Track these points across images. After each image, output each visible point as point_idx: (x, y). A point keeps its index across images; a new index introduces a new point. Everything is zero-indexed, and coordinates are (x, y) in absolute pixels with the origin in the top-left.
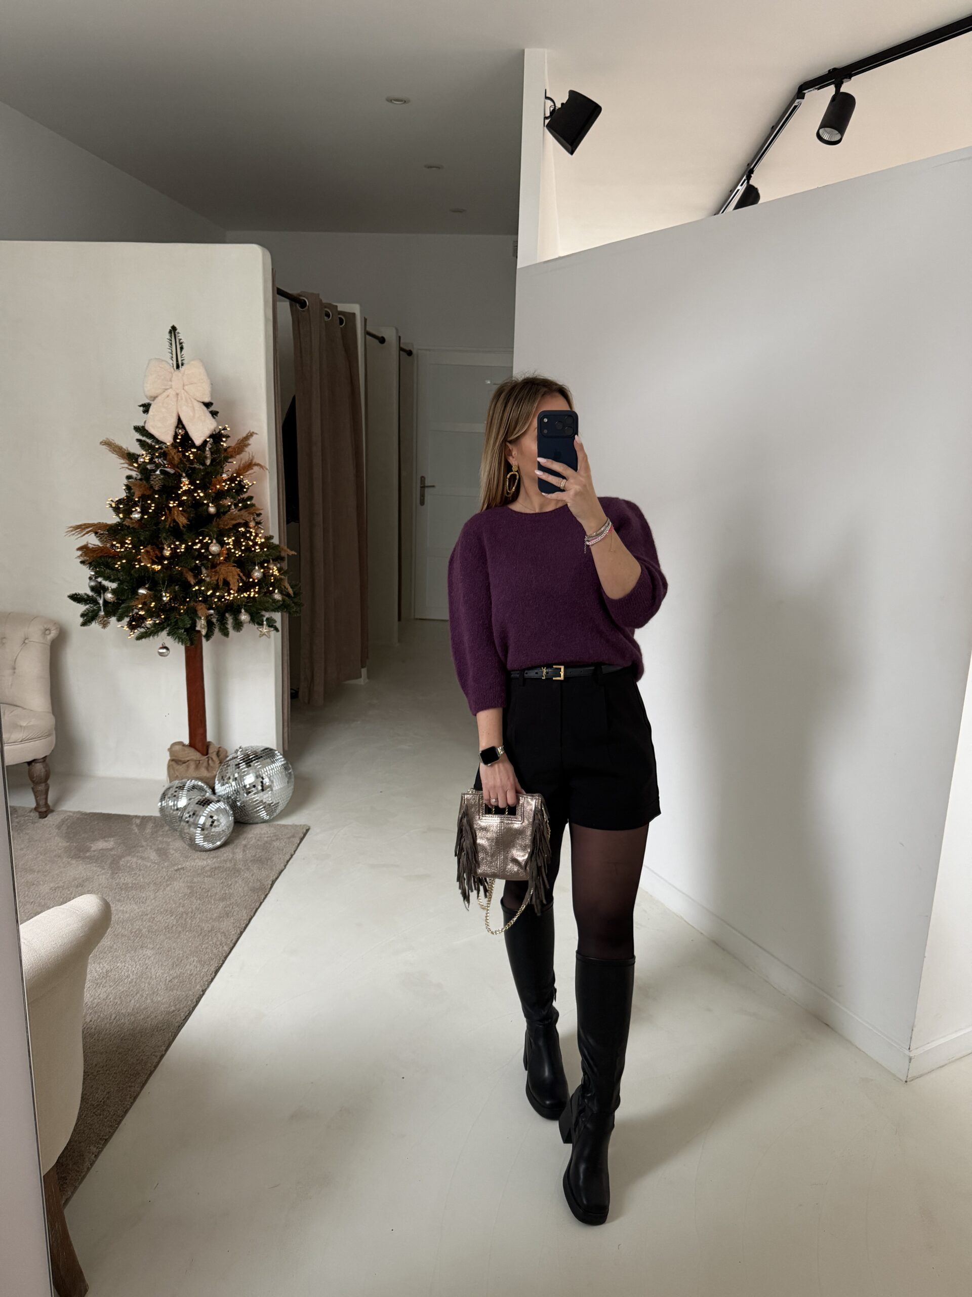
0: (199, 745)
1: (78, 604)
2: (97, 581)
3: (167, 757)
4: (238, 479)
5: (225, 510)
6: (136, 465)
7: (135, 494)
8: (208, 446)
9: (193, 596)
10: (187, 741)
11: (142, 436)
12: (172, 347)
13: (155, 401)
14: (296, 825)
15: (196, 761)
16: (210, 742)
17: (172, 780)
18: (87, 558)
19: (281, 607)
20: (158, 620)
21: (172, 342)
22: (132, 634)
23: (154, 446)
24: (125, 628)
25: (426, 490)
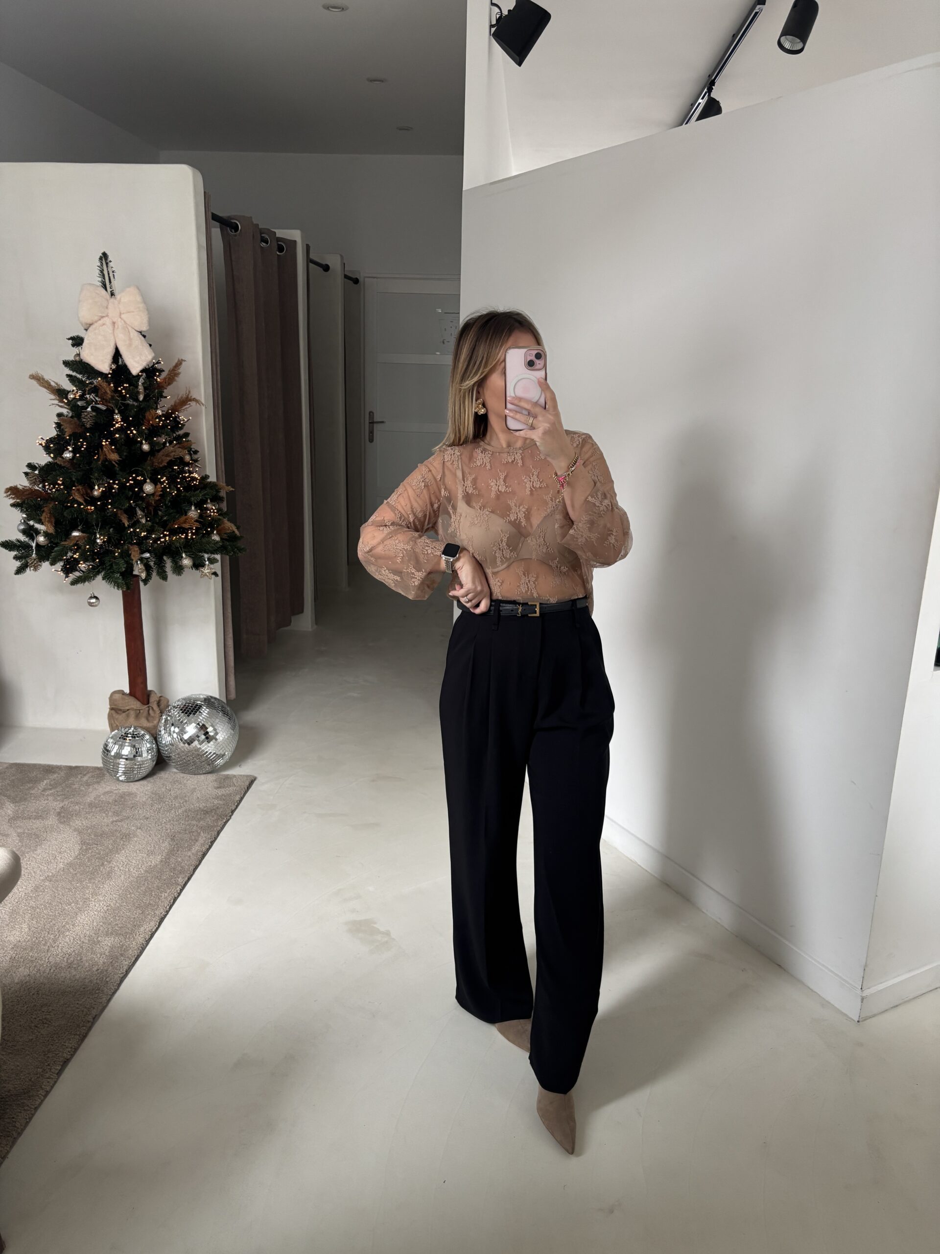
0: (139, 694)
1: (11, 551)
2: (28, 524)
3: (107, 706)
4: (173, 415)
5: (159, 448)
6: (66, 401)
7: (66, 432)
8: (141, 381)
9: (127, 538)
10: (127, 691)
11: (72, 372)
12: (104, 275)
13: (90, 329)
14: (241, 775)
15: (136, 710)
16: (151, 691)
17: (112, 730)
18: (18, 501)
19: (221, 549)
20: (92, 564)
21: (103, 270)
22: (66, 579)
23: (85, 381)
24: (59, 572)
25: (377, 427)
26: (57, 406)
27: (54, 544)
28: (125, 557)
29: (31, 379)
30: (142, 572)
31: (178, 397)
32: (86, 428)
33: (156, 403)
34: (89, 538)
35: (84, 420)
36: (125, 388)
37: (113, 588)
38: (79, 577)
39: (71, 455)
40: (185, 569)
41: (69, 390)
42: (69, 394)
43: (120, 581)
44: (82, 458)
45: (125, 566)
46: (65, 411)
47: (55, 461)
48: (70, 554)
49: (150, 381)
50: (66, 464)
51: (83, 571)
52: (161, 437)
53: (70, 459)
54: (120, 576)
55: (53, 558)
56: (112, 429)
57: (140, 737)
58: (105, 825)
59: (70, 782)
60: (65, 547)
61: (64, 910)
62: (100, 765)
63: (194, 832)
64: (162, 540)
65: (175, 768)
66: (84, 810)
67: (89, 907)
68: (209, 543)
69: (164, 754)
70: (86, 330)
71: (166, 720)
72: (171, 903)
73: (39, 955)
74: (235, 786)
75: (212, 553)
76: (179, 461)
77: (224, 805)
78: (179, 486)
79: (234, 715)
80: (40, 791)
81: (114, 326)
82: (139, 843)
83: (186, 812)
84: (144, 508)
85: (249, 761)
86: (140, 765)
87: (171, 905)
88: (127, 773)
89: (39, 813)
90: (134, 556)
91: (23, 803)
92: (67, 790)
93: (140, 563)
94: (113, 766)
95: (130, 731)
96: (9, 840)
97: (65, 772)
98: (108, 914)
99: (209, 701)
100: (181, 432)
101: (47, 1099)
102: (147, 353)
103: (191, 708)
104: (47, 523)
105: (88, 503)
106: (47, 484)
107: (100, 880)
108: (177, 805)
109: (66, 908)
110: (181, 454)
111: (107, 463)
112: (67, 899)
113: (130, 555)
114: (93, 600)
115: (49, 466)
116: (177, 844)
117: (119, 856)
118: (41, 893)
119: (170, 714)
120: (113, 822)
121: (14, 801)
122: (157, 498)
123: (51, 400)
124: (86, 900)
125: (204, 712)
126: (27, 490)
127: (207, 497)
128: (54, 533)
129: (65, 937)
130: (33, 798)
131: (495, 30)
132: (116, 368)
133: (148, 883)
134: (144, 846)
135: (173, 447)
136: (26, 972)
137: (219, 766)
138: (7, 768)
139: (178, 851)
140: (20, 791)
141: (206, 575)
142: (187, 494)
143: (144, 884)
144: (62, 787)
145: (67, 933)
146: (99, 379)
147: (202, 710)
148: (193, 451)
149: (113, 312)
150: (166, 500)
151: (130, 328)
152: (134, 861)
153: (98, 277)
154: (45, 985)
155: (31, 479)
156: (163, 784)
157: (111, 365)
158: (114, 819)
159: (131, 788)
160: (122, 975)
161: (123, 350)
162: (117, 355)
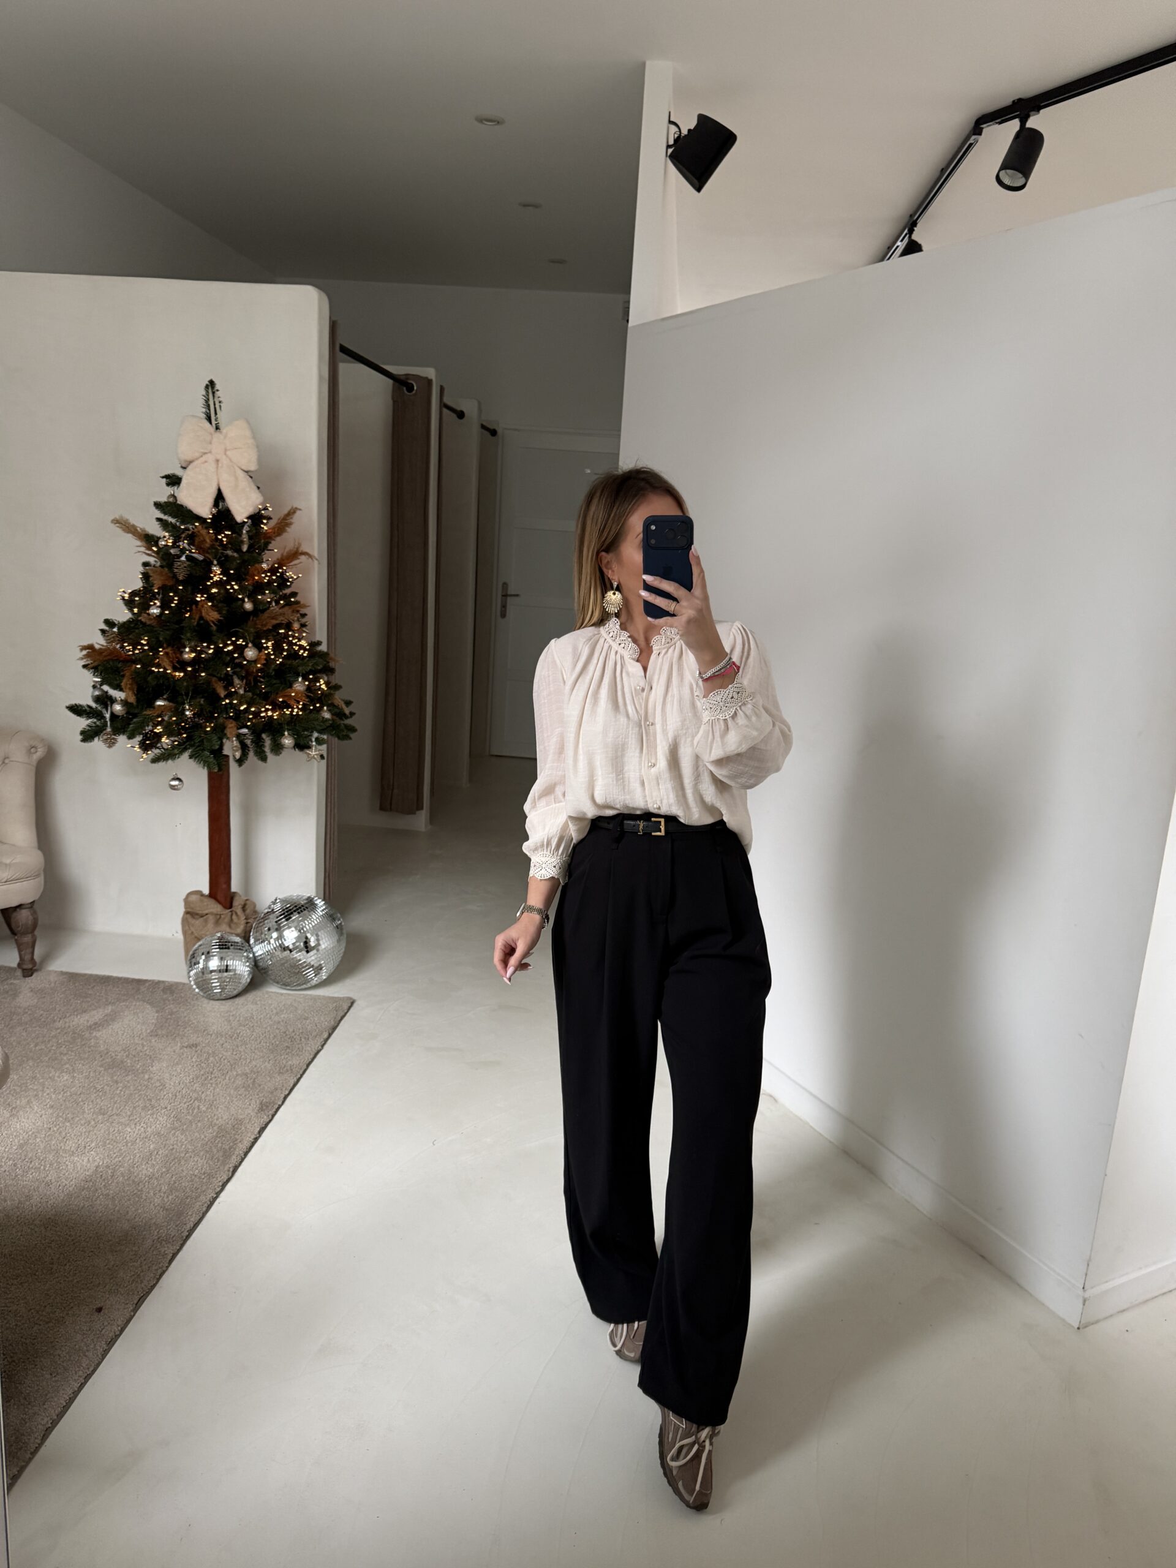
0: (220, 896)
1: (78, 718)
2: (102, 690)
3: (181, 910)
4: (280, 571)
5: (264, 607)
6: (155, 549)
7: (154, 584)
8: (246, 529)
9: (222, 711)
10: (206, 891)
11: (163, 515)
12: (208, 406)
13: (190, 467)
14: (337, 997)
15: (216, 914)
16: (235, 893)
18: (92, 661)
19: (330, 728)
20: (176, 739)
21: (208, 399)
22: (145, 756)
23: (180, 526)
24: (136, 749)
25: (509, 599)
26: (144, 554)
27: (135, 712)
28: (218, 733)
29: (115, 523)
30: (236, 751)
31: (285, 548)
32: (178, 580)
33: (260, 554)
34: (177, 709)
35: (176, 570)
36: (226, 536)
37: (202, 769)
38: (162, 755)
39: (158, 611)
40: (285, 749)
41: (159, 536)
42: (160, 540)
44: (171, 616)
45: (219, 742)
46: (152, 560)
47: (140, 618)
48: (150, 728)
49: (256, 529)
51: (163, 748)
52: (265, 595)
53: (157, 616)
54: (208, 754)
55: (132, 730)
56: (209, 583)
60: (146, 718)
64: (263, 715)
68: (317, 721)
70: (184, 468)
74: (330, 1009)
75: (320, 732)
78: (285, 654)
81: (218, 464)
84: (242, 676)
85: (348, 980)
90: (229, 732)
93: (236, 740)
100: (287, 591)
102: (254, 497)
104: (127, 690)
105: (176, 668)
106: (126, 644)
110: (288, 617)
111: (202, 622)
114: (176, 783)
115: (129, 621)
122: (260, 666)
123: (137, 546)
126: (105, 650)
127: (316, 667)
128: (134, 702)
131: (673, 152)
132: (216, 513)
135: (279, 608)
141: (313, 757)
142: (294, 663)
146: (197, 524)
148: (302, 614)
149: (217, 449)
150: (268, 669)
151: (237, 468)
153: (202, 407)
155: (110, 637)
157: (212, 509)
161: (226, 493)
162: (219, 497)
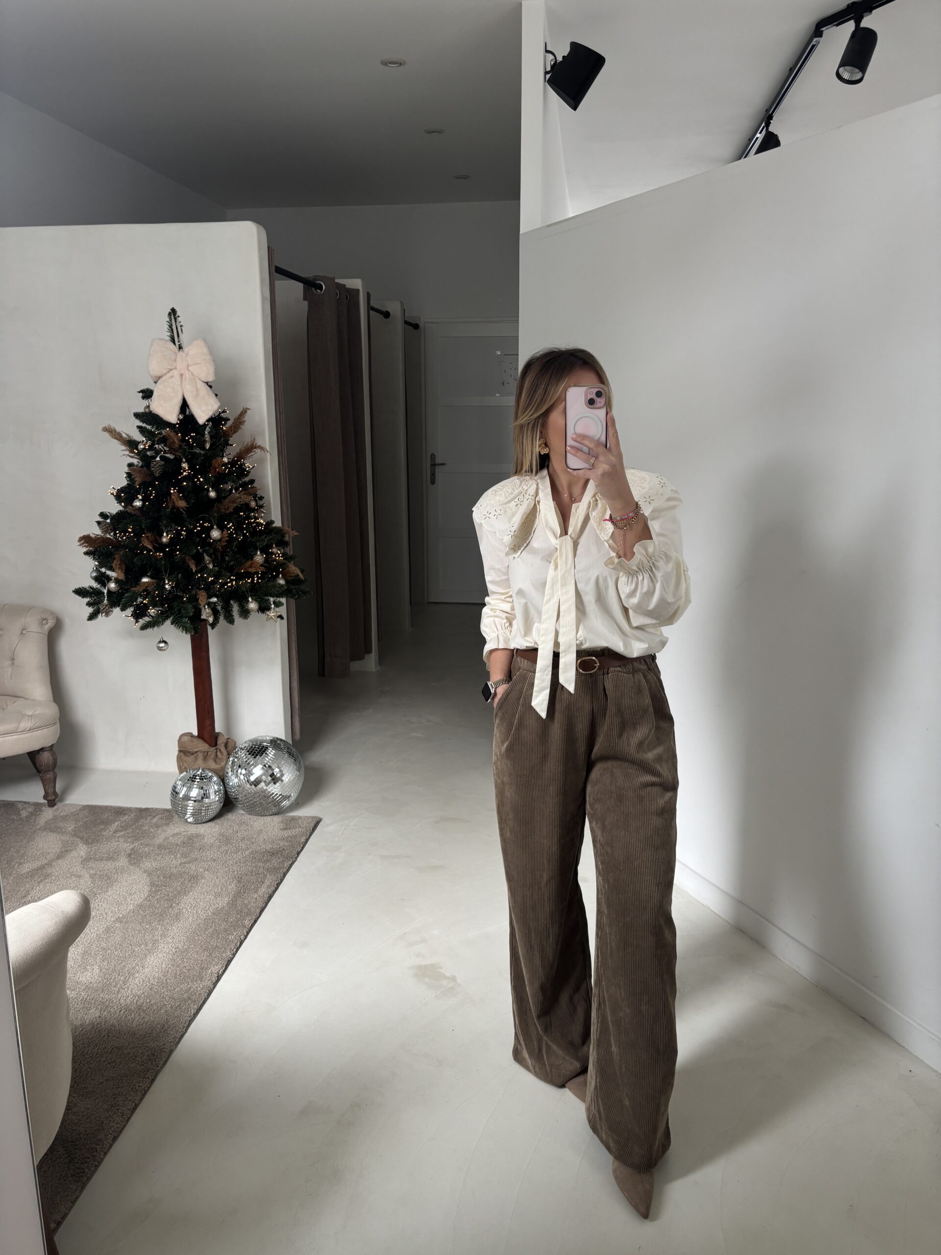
0: (207, 736)
1: (83, 598)
2: (100, 571)
3: (175, 749)
4: (239, 463)
5: (225, 495)
6: (136, 452)
7: (136, 481)
8: (207, 430)
9: (195, 583)
10: (195, 733)
11: (142, 423)
12: (172, 330)
13: (159, 381)
14: (307, 817)
15: (204, 752)
16: (218, 733)
17: (181, 772)
18: (91, 549)
19: (286, 592)
20: (161, 609)
21: (172, 325)
22: (137, 624)
23: (154, 432)
24: (130, 618)
25: (437, 468)
26: (128, 457)
27: (125, 590)
28: (193, 602)
29: (105, 431)
30: (209, 616)
31: (244, 443)
32: (155, 477)
33: (223, 451)
34: (158, 584)
35: (153, 469)
36: (192, 437)
37: (181, 632)
38: (149, 622)
39: (141, 503)
40: (251, 613)
41: (139, 441)
42: (139, 445)
43: (188, 625)
44: (151, 507)
45: (193, 610)
46: (135, 461)
47: (126, 510)
48: (139, 600)
49: (216, 430)
50: (136, 512)
51: (150, 616)
52: (227, 484)
53: (140, 507)
54: (188, 620)
55: (124, 604)
56: (180, 477)
57: (207, 778)
58: (173, 867)
59: (140, 824)
60: (135, 592)
61: (134, 952)
62: (169, 807)
63: (260, 874)
64: (229, 584)
65: (242, 809)
66: (154, 852)
67: (158, 949)
68: (274, 587)
69: (232, 795)
70: (156, 382)
71: (233, 762)
72: (238, 946)
73: (110, 996)
74: (301, 827)
75: (278, 596)
76: (245, 507)
77: (290, 846)
78: (245, 532)
79: (300, 756)
80: (111, 833)
81: (182, 378)
82: (207, 885)
83: (253, 854)
84: (211, 554)
85: (315, 802)
86: (208, 806)
87: (237, 948)
88: (195, 815)
89: (110, 855)
90: (202, 601)
91: (95, 844)
92: (137, 831)
93: (208, 608)
94: (182, 808)
95: (198, 773)
96: (82, 881)
97: (135, 813)
98: (176, 956)
99: (275, 743)
100: (247, 479)
101: (116, 1143)
102: (213, 403)
103: (257, 750)
104: (117, 570)
105: (157, 550)
106: (117, 532)
107: (169, 922)
108: (244, 847)
109: (136, 949)
110: (247, 500)
111: (175, 510)
112: (136, 941)
113: (199, 598)
114: (162, 645)
115: (120, 514)
116: (244, 886)
117: (187, 898)
118: (112, 935)
119: (237, 756)
120: (181, 864)
121: (86, 842)
122: (224, 544)
123: (122, 451)
124: (155, 942)
125: (270, 753)
126: (99, 538)
127: (272, 541)
128: (124, 580)
129: (134, 978)
130: (104, 840)
131: (550, 76)
132: (184, 418)
133: (215, 925)
134: (211, 888)
135: (239, 494)
136: (97, 1015)
137: (285, 808)
138: (80, 810)
139: (244, 893)
140: (93, 833)
141: (271, 618)
142: (254, 540)
143: (211, 927)
144: (133, 829)
145: (137, 975)
146: (168, 429)
147: (268, 751)
148: (258, 497)
149: (180, 365)
150: (232, 547)
151: (197, 379)
152: (201, 903)
153: (168, 332)
154: (115, 1027)
155: (104, 527)
156: (230, 826)
157: (179, 416)
158: (183, 861)
159: (199, 830)
160: (189, 1019)
161: (190, 401)
162: (184, 406)
